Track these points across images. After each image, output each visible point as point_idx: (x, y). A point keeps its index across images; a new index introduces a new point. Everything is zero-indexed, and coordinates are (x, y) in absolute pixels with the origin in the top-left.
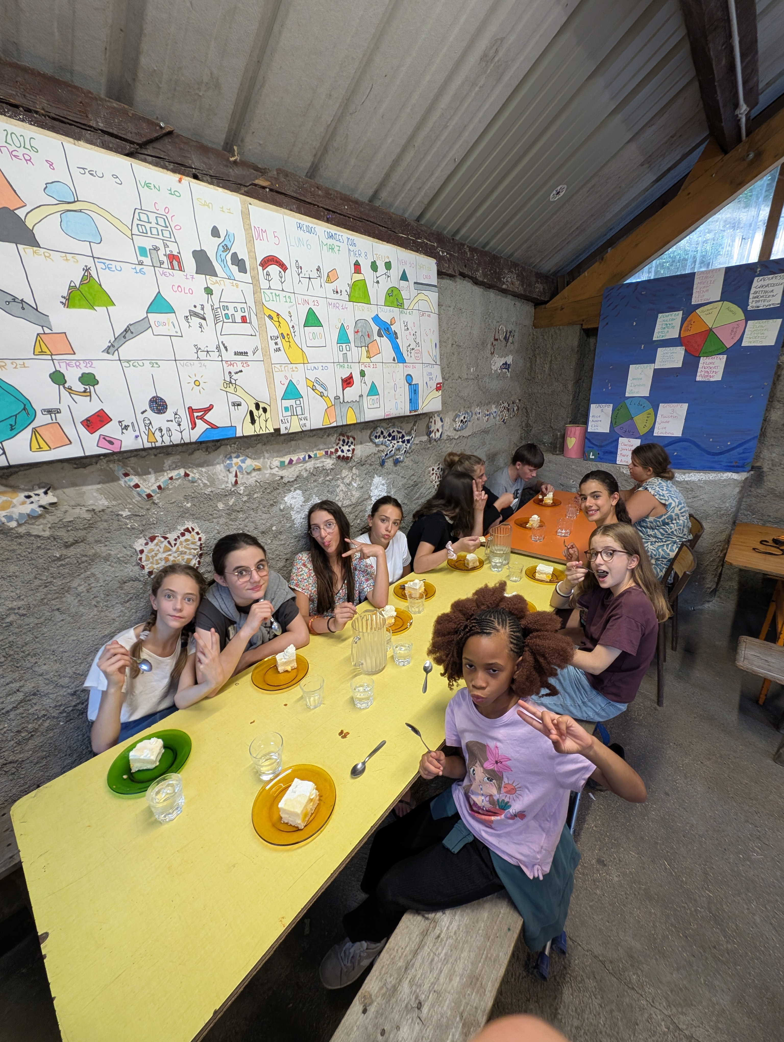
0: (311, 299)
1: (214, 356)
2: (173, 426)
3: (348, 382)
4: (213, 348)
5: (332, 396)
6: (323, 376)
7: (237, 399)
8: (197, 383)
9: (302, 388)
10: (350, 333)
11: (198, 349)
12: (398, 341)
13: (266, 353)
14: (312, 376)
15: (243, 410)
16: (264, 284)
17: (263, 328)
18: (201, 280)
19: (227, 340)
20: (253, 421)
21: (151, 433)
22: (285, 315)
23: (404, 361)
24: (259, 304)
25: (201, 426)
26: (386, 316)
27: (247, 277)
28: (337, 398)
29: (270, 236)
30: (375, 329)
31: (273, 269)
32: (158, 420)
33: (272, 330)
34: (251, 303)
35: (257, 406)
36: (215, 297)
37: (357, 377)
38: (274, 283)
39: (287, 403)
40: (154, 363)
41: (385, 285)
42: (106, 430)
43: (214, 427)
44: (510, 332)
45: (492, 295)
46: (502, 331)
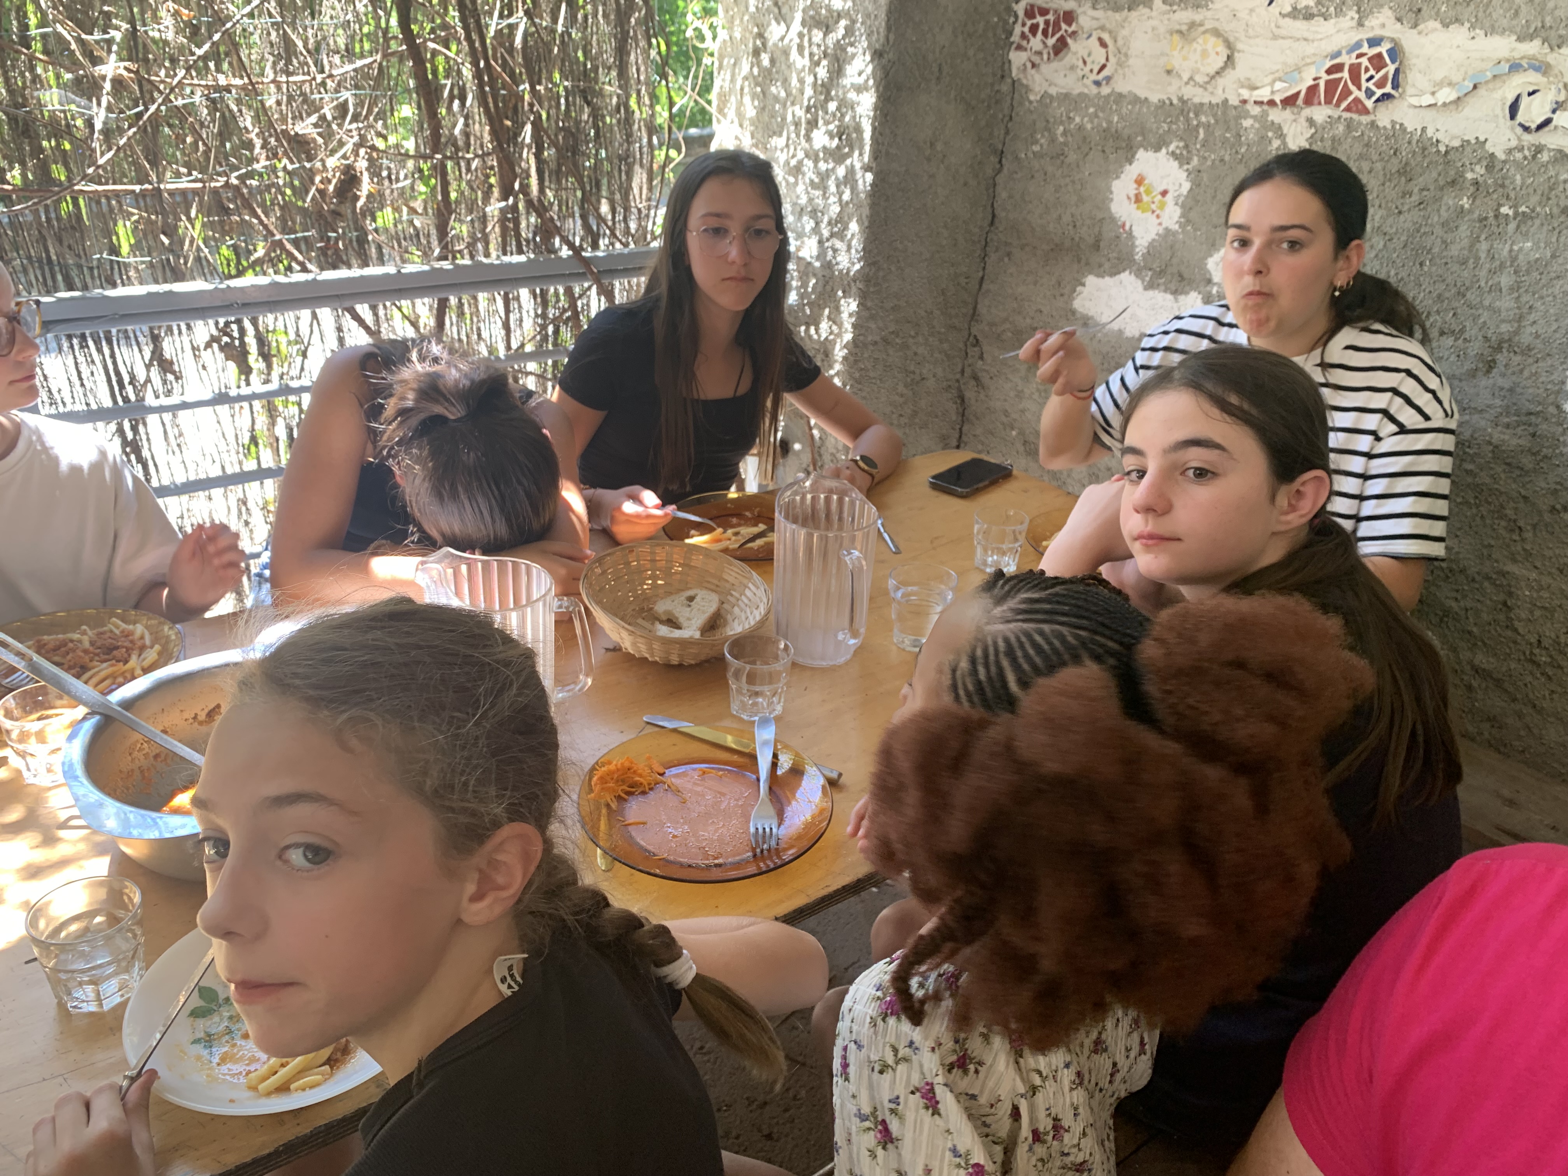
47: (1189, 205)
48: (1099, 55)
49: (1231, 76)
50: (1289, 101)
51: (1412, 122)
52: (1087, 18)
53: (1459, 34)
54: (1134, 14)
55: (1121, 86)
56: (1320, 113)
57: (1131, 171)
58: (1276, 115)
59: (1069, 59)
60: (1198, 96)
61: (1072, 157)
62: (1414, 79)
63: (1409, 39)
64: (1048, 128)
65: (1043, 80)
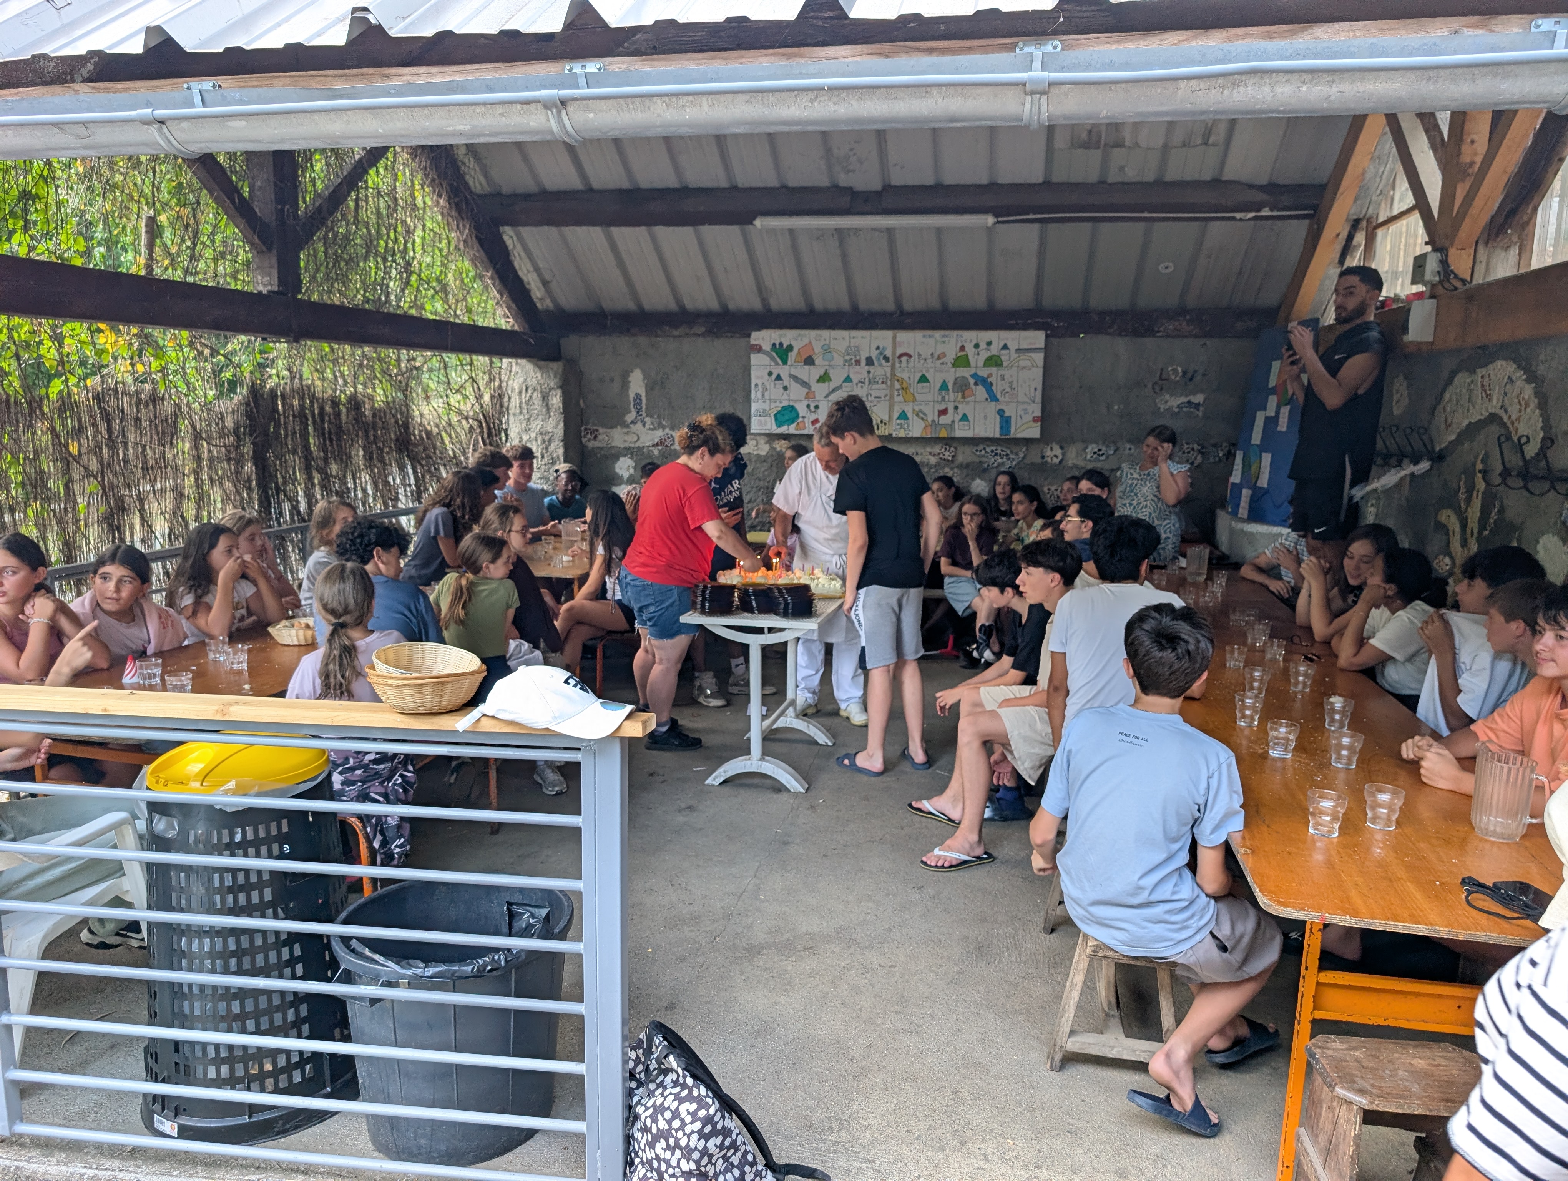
0: (924, 370)
3: (944, 412)
5: (930, 419)
6: (926, 409)
9: (909, 415)
10: (950, 386)
12: (994, 388)
13: (892, 397)
14: (917, 408)
16: (897, 365)
17: (892, 385)
18: (867, 368)
19: (872, 392)
22: (906, 378)
23: (997, 400)
24: (893, 374)
26: (983, 373)
27: (889, 364)
28: (933, 421)
29: (906, 344)
30: (972, 381)
31: (904, 359)
33: (897, 385)
34: (889, 375)
35: (882, 421)
36: (871, 374)
37: (951, 410)
38: (904, 364)
39: (900, 421)
41: (984, 355)
44: (1195, 371)
45: (1148, 341)
46: (1175, 371)
48: (607, 438)
49: (639, 442)
50: (653, 446)
54: (614, 430)
55: (613, 444)
56: (660, 448)
57: (619, 462)
58: (651, 448)
59: (598, 439)
60: (632, 445)
61: (604, 460)
64: (595, 455)
65: (591, 445)
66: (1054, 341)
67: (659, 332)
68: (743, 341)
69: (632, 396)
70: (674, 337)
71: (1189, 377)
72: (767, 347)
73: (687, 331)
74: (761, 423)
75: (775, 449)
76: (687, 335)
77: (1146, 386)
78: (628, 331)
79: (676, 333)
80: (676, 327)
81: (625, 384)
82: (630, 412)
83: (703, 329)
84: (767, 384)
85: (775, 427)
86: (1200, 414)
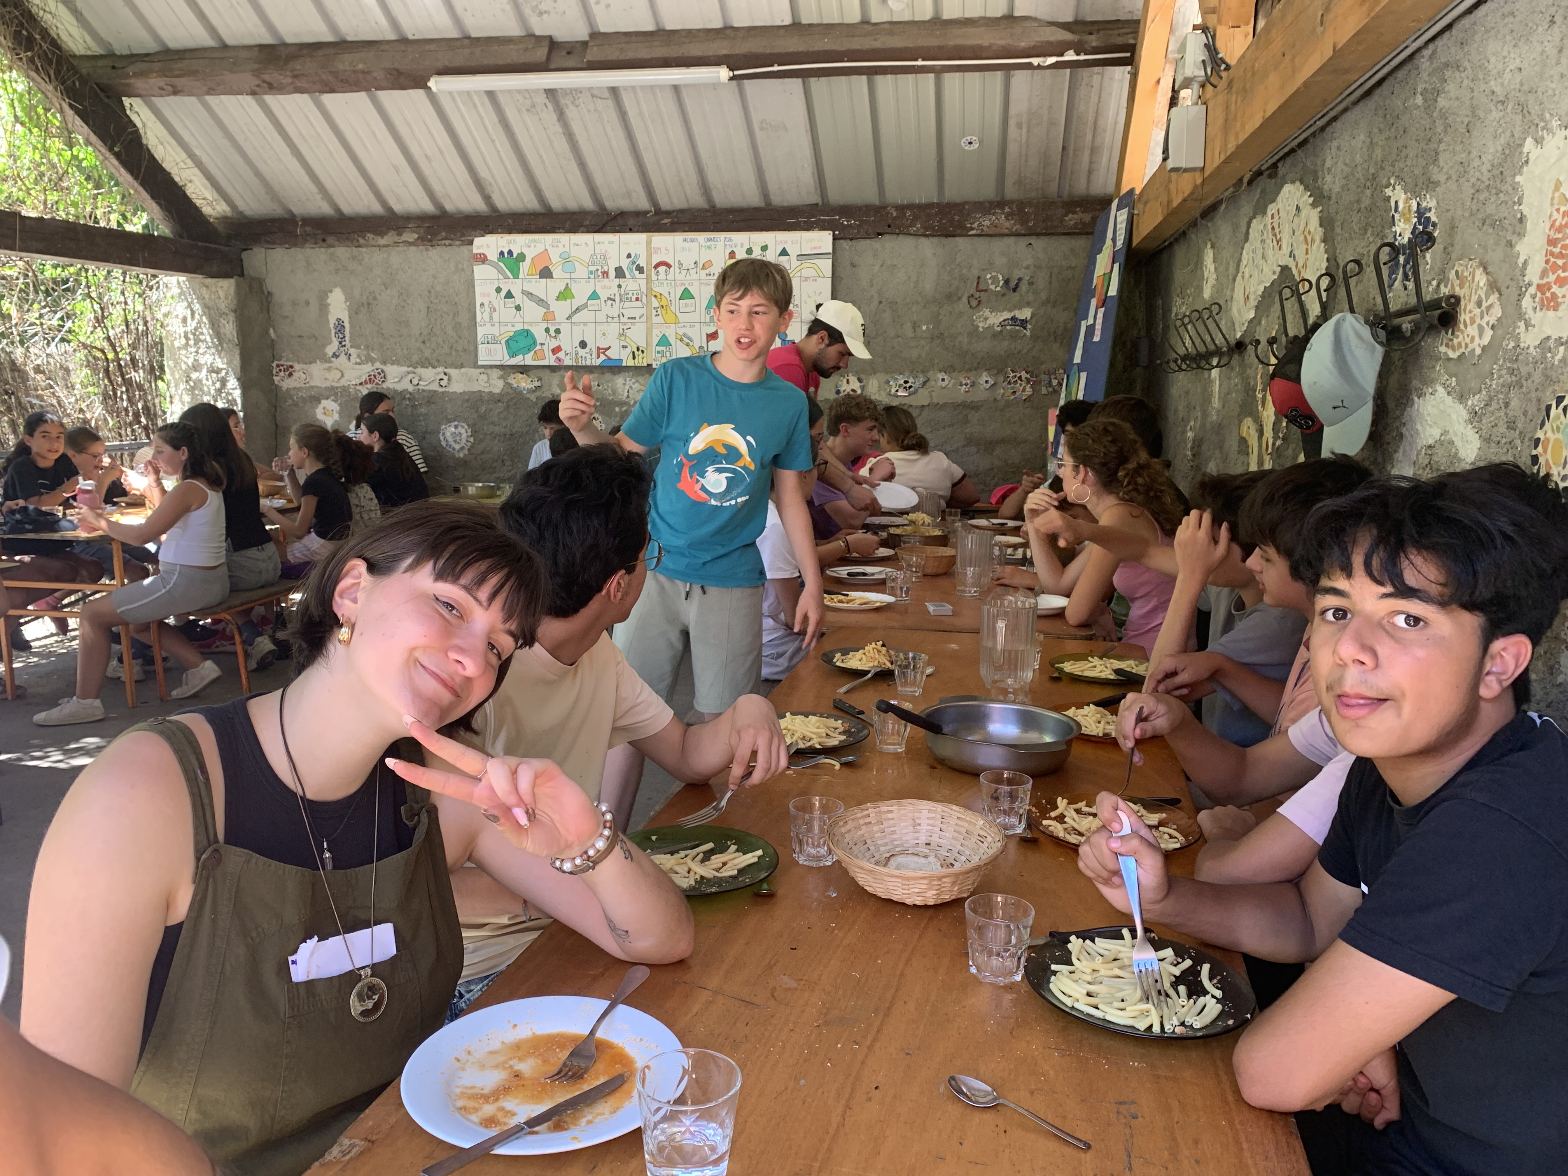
0: (687, 283)
1: (616, 320)
2: (588, 356)
3: (712, 336)
4: (616, 315)
5: (696, 345)
6: (690, 332)
7: (625, 344)
8: (604, 334)
9: (672, 340)
11: (608, 316)
13: (649, 318)
14: (681, 331)
15: (629, 350)
16: (654, 277)
17: (649, 302)
18: (617, 281)
19: (625, 311)
20: (634, 358)
21: (577, 359)
22: (666, 294)
24: (649, 289)
25: (603, 357)
27: (644, 276)
29: (663, 250)
31: (662, 269)
32: (582, 352)
33: (655, 303)
34: (644, 289)
35: (638, 349)
36: (623, 289)
38: (662, 276)
39: (659, 348)
40: (585, 324)
42: (559, 355)
43: (609, 359)
44: (1020, 279)
45: (960, 240)
46: (995, 280)
47: (340, 413)
48: (304, 376)
49: (343, 380)
50: (361, 384)
51: (391, 386)
52: (297, 366)
53: (395, 367)
54: (312, 365)
55: (312, 384)
56: (369, 386)
57: (321, 406)
58: (358, 387)
59: (293, 378)
60: (336, 385)
61: (301, 405)
62: (388, 377)
63: (384, 368)
64: (291, 397)
65: (287, 384)
66: (845, 244)
67: (361, 241)
68: (465, 249)
69: (332, 321)
70: (379, 246)
71: (1012, 286)
72: (493, 256)
73: (396, 239)
74: (490, 352)
75: (510, 384)
76: (396, 243)
77: (960, 299)
78: (324, 240)
79: (382, 241)
80: (382, 234)
81: (324, 307)
82: (330, 342)
83: (416, 236)
84: (495, 304)
85: (507, 357)
86: (1028, 333)
